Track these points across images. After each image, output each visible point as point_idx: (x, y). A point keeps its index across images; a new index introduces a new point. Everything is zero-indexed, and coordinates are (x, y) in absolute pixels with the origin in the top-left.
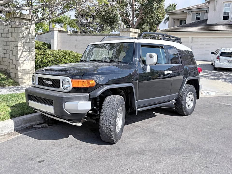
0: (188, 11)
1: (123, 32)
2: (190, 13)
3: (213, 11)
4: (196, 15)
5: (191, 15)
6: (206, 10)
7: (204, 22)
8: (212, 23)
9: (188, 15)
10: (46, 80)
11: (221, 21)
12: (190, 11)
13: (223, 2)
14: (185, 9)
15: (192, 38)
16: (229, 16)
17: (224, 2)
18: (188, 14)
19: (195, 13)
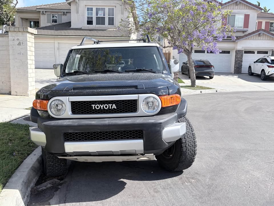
0: (41, 11)
1: (15, 31)
2: (44, 12)
3: (76, 14)
4: (52, 16)
5: (46, 16)
6: (63, 11)
7: (67, 25)
8: (77, 27)
9: (41, 16)
10: (99, 104)
11: (85, 25)
12: (45, 11)
13: (85, 5)
14: (37, 8)
15: (59, 43)
16: (92, 21)
17: (87, 5)
18: (42, 14)
19: (50, 13)
